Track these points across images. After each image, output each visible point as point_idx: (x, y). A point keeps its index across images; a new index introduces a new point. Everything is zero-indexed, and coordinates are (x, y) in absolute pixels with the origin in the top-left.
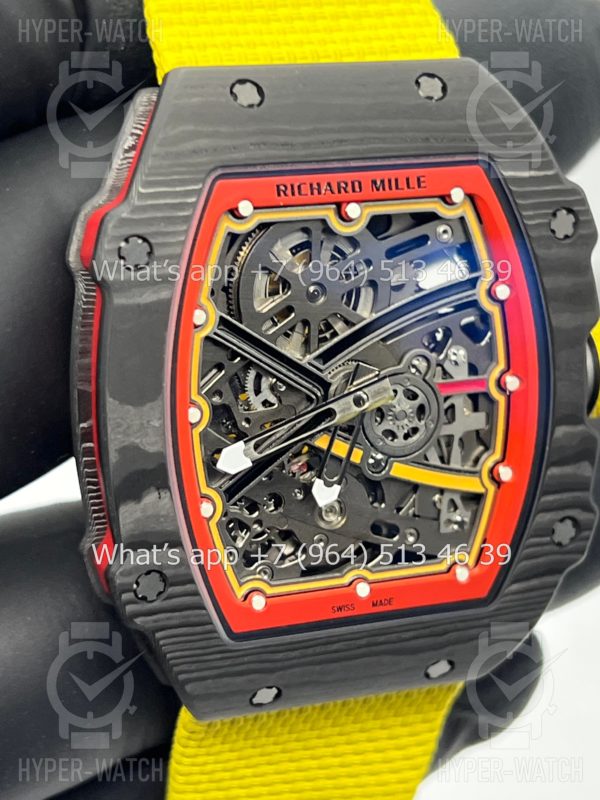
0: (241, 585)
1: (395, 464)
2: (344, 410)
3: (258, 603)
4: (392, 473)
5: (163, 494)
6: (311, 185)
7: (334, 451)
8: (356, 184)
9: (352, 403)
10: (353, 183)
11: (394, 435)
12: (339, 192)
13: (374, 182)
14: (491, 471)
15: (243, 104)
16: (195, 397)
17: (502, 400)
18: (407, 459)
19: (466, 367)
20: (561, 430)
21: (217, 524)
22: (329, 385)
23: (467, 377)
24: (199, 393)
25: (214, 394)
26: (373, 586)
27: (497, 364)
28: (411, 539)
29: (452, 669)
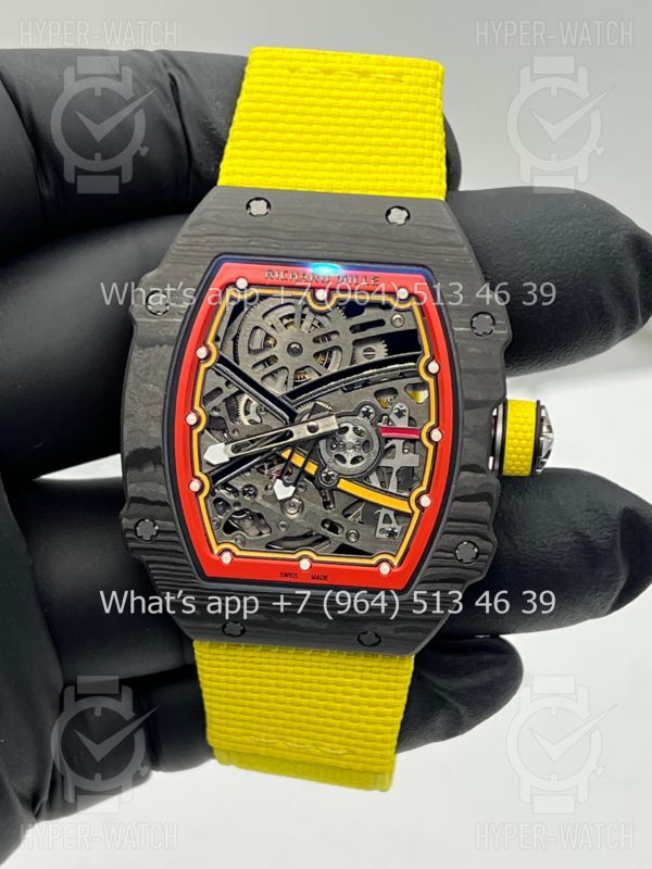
0: (218, 544)
1: (343, 480)
2: (300, 432)
3: (226, 558)
4: (339, 486)
5: (157, 468)
7: (293, 461)
9: (306, 430)
11: (343, 460)
14: (418, 498)
15: (255, 213)
16: (196, 407)
17: (431, 448)
18: (352, 478)
19: (406, 419)
20: (465, 474)
21: (206, 498)
22: (296, 414)
23: (406, 426)
24: (200, 406)
25: (215, 409)
26: (314, 564)
27: (429, 420)
28: (353, 538)
29: (380, 641)
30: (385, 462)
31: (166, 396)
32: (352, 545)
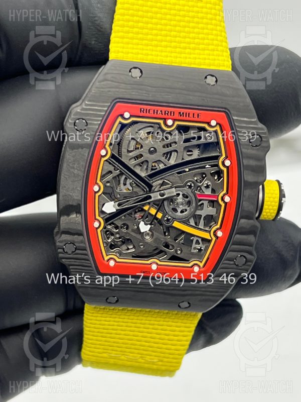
0: (107, 255)
1: (175, 222)
2: (155, 196)
3: (112, 263)
4: (173, 225)
5: (78, 215)
6: (154, 111)
7: (150, 211)
8: (172, 113)
9: (159, 195)
10: (171, 112)
11: (176, 211)
12: (165, 114)
13: (180, 113)
14: (215, 232)
15: (134, 76)
16: (98, 181)
17: (223, 205)
18: (180, 221)
19: (210, 189)
20: (243, 221)
21: (101, 231)
22: (152, 186)
23: (210, 193)
24: (100, 181)
25: (107, 182)
26: (159, 266)
27: (223, 190)
28: (179, 252)
29: (190, 306)
30: (198, 212)
31: (84, 176)
32: (178, 256)
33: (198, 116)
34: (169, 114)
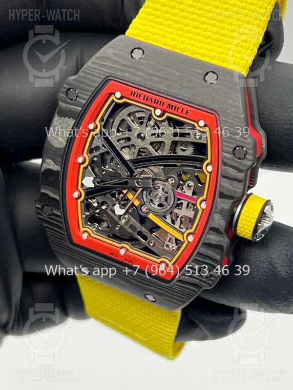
0: (83, 227)
1: (151, 214)
3: (85, 236)
4: (148, 216)
6: (145, 96)
7: (127, 196)
8: (162, 103)
9: (136, 183)
10: (161, 102)
11: (153, 203)
12: (154, 103)
13: (169, 105)
14: (188, 235)
15: (134, 57)
16: (85, 154)
17: (200, 210)
18: (156, 214)
19: (192, 191)
20: (212, 232)
21: (81, 202)
22: (134, 172)
23: (191, 195)
24: (87, 153)
25: (95, 156)
26: (128, 252)
27: (203, 195)
28: (151, 244)
29: (155, 301)
30: (176, 211)
31: (66, 145)
32: (151, 248)
33: (187, 113)
34: (159, 103)
